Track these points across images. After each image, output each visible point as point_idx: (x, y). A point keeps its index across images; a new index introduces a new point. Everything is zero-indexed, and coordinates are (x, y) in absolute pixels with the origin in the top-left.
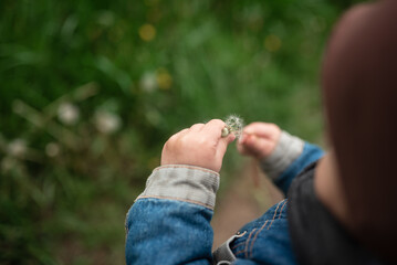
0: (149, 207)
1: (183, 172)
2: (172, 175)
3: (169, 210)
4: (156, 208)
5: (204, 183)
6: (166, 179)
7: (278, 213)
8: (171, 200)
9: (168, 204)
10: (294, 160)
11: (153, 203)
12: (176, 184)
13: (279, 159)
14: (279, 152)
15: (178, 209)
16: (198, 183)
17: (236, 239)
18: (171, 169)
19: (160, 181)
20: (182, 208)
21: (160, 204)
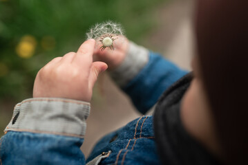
0: (25, 141)
1: (57, 106)
2: (47, 109)
3: (47, 145)
4: (33, 144)
5: (79, 115)
6: (40, 113)
7: (138, 131)
8: (48, 135)
9: (45, 139)
10: (141, 69)
11: (29, 138)
12: (52, 118)
13: (127, 69)
14: (128, 61)
15: (55, 144)
16: (73, 116)
17: (102, 159)
18: (45, 102)
19: (34, 114)
20: (60, 142)
21: (37, 139)
